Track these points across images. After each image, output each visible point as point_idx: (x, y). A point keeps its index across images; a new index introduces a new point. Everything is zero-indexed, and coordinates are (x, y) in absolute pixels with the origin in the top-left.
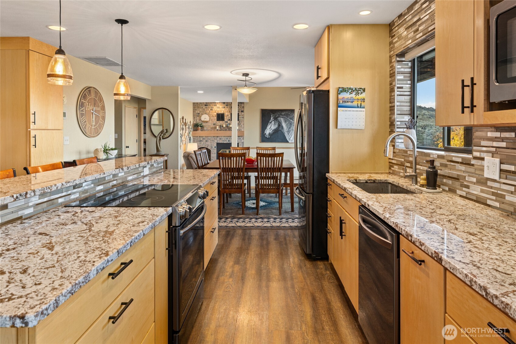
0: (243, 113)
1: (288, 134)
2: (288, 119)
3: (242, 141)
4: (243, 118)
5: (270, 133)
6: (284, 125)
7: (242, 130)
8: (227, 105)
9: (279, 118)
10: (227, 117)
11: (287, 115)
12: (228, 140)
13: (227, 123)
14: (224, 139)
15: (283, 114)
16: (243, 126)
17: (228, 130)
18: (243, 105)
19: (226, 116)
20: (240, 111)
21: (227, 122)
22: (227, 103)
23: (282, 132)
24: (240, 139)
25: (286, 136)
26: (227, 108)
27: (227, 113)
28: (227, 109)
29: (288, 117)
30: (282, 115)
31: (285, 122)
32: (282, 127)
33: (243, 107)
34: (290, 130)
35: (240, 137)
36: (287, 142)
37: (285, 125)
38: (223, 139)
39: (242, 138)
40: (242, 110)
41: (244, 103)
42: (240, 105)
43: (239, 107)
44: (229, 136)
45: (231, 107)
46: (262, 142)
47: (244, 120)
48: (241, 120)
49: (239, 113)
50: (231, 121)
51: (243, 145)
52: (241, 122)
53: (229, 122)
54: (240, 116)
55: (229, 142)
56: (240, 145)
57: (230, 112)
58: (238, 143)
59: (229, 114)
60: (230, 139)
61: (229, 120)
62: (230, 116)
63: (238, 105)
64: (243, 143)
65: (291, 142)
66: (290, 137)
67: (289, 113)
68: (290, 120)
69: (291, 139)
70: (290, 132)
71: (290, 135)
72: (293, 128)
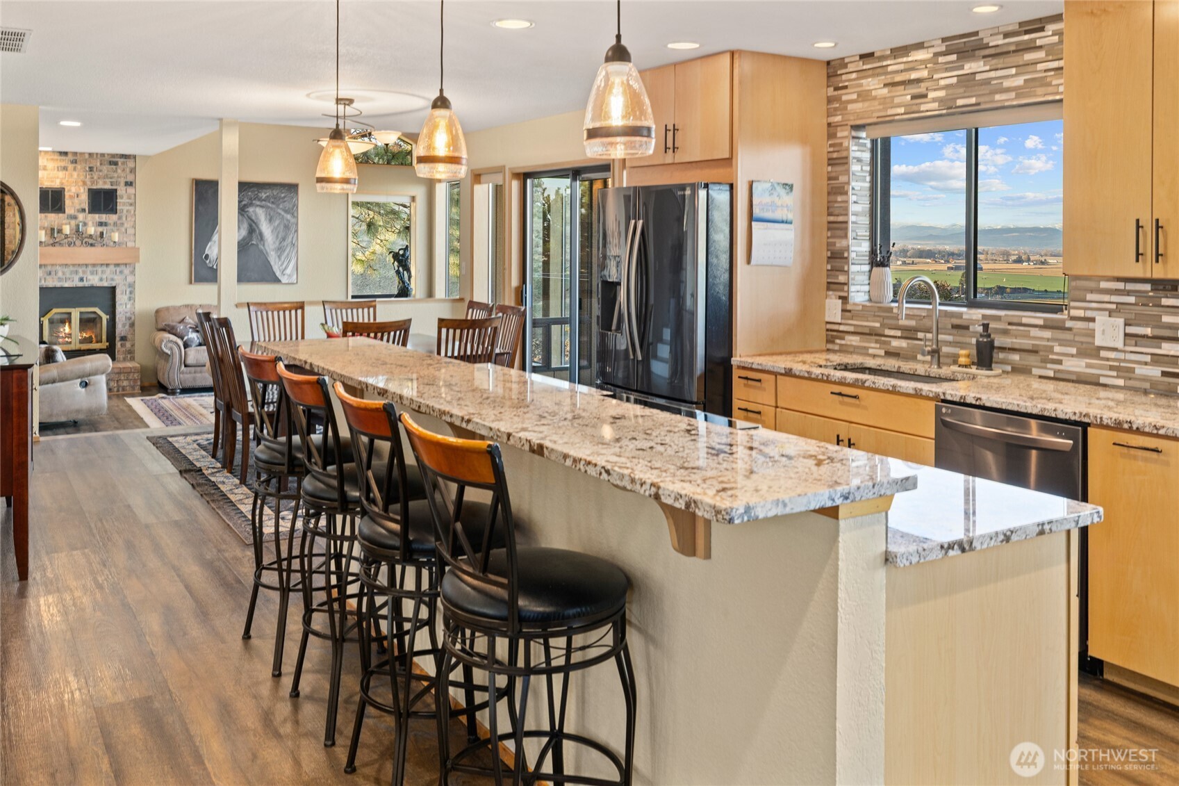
0: (131, 190)
1: (279, 257)
2: (280, 211)
3: (130, 279)
4: (131, 205)
6: (266, 229)
7: (130, 244)
8: (74, 162)
9: (251, 210)
10: (76, 200)
11: (276, 200)
12: (77, 278)
13: (73, 222)
14: (63, 274)
15: (263, 195)
16: (131, 231)
17: (78, 243)
18: (131, 164)
19: (71, 197)
20: (122, 184)
21: (75, 218)
22: (75, 154)
23: (261, 251)
24: (121, 272)
25: (272, 263)
26: (75, 169)
27: (73, 189)
28: (75, 174)
29: (278, 206)
30: (261, 200)
31: (271, 220)
32: (261, 234)
33: (133, 171)
34: (285, 244)
35: (123, 267)
36: (277, 281)
37: (270, 230)
39: (127, 271)
40: (130, 178)
41: (135, 157)
42: (120, 164)
43: (119, 171)
44: (83, 265)
45: (90, 168)
46: (196, 281)
47: (137, 213)
48: (125, 212)
49: (118, 188)
50: (90, 215)
51: (131, 293)
52: (124, 219)
53: (81, 216)
54: (122, 198)
55: (80, 284)
56: (122, 294)
57: (84, 183)
58: (114, 285)
59: (82, 190)
60: (84, 272)
61: (84, 210)
62: (84, 197)
63: (116, 164)
64: (132, 285)
65: (287, 282)
66: (284, 266)
67: (283, 195)
68: (285, 215)
69: (288, 271)
70: (284, 251)
71: (284, 261)
72: (292, 239)
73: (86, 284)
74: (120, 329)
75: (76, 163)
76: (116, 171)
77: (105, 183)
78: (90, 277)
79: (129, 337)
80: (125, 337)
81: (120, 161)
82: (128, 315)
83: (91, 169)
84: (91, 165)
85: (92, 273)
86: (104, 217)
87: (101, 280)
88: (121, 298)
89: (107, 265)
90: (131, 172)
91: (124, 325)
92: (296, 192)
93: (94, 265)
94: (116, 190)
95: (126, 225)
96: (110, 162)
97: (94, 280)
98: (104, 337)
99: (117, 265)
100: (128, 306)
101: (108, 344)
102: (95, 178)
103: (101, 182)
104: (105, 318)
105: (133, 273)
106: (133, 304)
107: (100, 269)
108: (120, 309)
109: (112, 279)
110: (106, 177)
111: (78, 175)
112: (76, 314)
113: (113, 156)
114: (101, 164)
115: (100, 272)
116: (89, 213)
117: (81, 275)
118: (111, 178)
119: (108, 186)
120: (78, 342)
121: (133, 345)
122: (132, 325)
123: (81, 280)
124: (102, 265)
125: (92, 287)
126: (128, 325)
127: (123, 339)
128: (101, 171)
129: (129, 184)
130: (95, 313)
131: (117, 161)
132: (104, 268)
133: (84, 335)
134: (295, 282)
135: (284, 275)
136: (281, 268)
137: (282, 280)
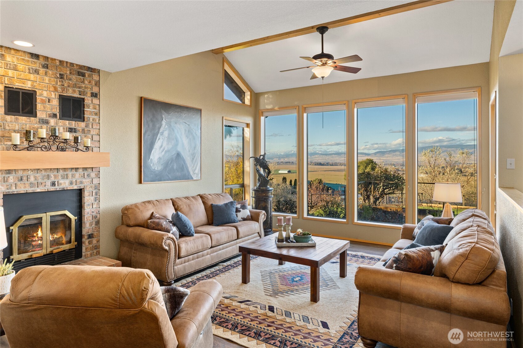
0: (96, 101)
1: (192, 161)
2: (192, 128)
3: (96, 181)
4: (96, 114)
5: (160, 158)
6: (185, 140)
7: (96, 150)
8: (46, 66)
9: (177, 125)
10: (47, 105)
11: (190, 120)
12: (49, 183)
13: (46, 127)
14: (36, 178)
15: (184, 116)
16: (96, 138)
17: (54, 147)
18: (95, 77)
19: (43, 102)
20: (89, 95)
21: (47, 122)
22: (46, 58)
24: (88, 175)
25: (189, 165)
26: (46, 74)
27: (45, 94)
28: (47, 79)
29: (191, 124)
30: (182, 118)
31: (187, 134)
32: (183, 144)
33: (98, 84)
35: (90, 171)
37: (187, 142)
38: (32, 179)
39: (93, 175)
40: (95, 90)
41: (99, 71)
42: (87, 76)
43: (86, 82)
44: (54, 169)
45: (60, 74)
46: (144, 181)
47: (101, 122)
48: (91, 120)
49: (86, 98)
50: (61, 121)
51: (96, 194)
52: (91, 126)
53: (52, 122)
54: (89, 107)
55: (52, 189)
56: (89, 195)
57: (56, 89)
58: (82, 187)
59: (53, 96)
60: (55, 177)
61: (55, 116)
62: (55, 102)
63: (83, 75)
64: (97, 187)
67: (194, 116)
69: (196, 171)
70: (194, 157)
71: (194, 164)
72: (198, 148)
73: (57, 188)
74: (87, 228)
75: (47, 68)
76: (83, 82)
77: (74, 91)
78: (61, 181)
79: (95, 233)
80: (92, 234)
81: (87, 73)
82: (94, 214)
83: (62, 76)
84: (62, 73)
85: (63, 178)
86: (73, 124)
87: (71, 183)
88: (88, 199)
89: (77, 169)
90: (96, 85)
91: (91, 224)
92: (201, 115)
93: (65, 169)
94: (84, 99)
95: (92, 133)
96: (79, 72)
97: (65, 184)
98: (73, 238)
99: (85, 169)
100: (94, 206)
101: (76, 243)
102: (66, 85)
103: (70, 90)
104: (73, 218)
105: (98, 176)
106: (98, 204)
107: (70, 173)
108: (88, 211)
109: (81, 182)
110: (75, 86)
111: (49, 80)
112: (46, 217)
113: (81, 67)
114: (70, 73)
115: (70, 176)
116: (60, 119)
117: (53, 179)
118: (79, 88)
119: (76, 95)
120: (49, 245)
121: (98, 241)
122: (98, 223)
123: (53, 184)
124: (72, 169)
125: (63, 190)
126: (94, 223)
127: (90, 236)
128: (70, 80)
129: (95, 95)
130: (65, 215)
131: (85, 73)
132: (74, 172)
133: (55, 236)
134: (200, 178)
135: (194, 174)
136: (193, 169)
137: (193, 178)
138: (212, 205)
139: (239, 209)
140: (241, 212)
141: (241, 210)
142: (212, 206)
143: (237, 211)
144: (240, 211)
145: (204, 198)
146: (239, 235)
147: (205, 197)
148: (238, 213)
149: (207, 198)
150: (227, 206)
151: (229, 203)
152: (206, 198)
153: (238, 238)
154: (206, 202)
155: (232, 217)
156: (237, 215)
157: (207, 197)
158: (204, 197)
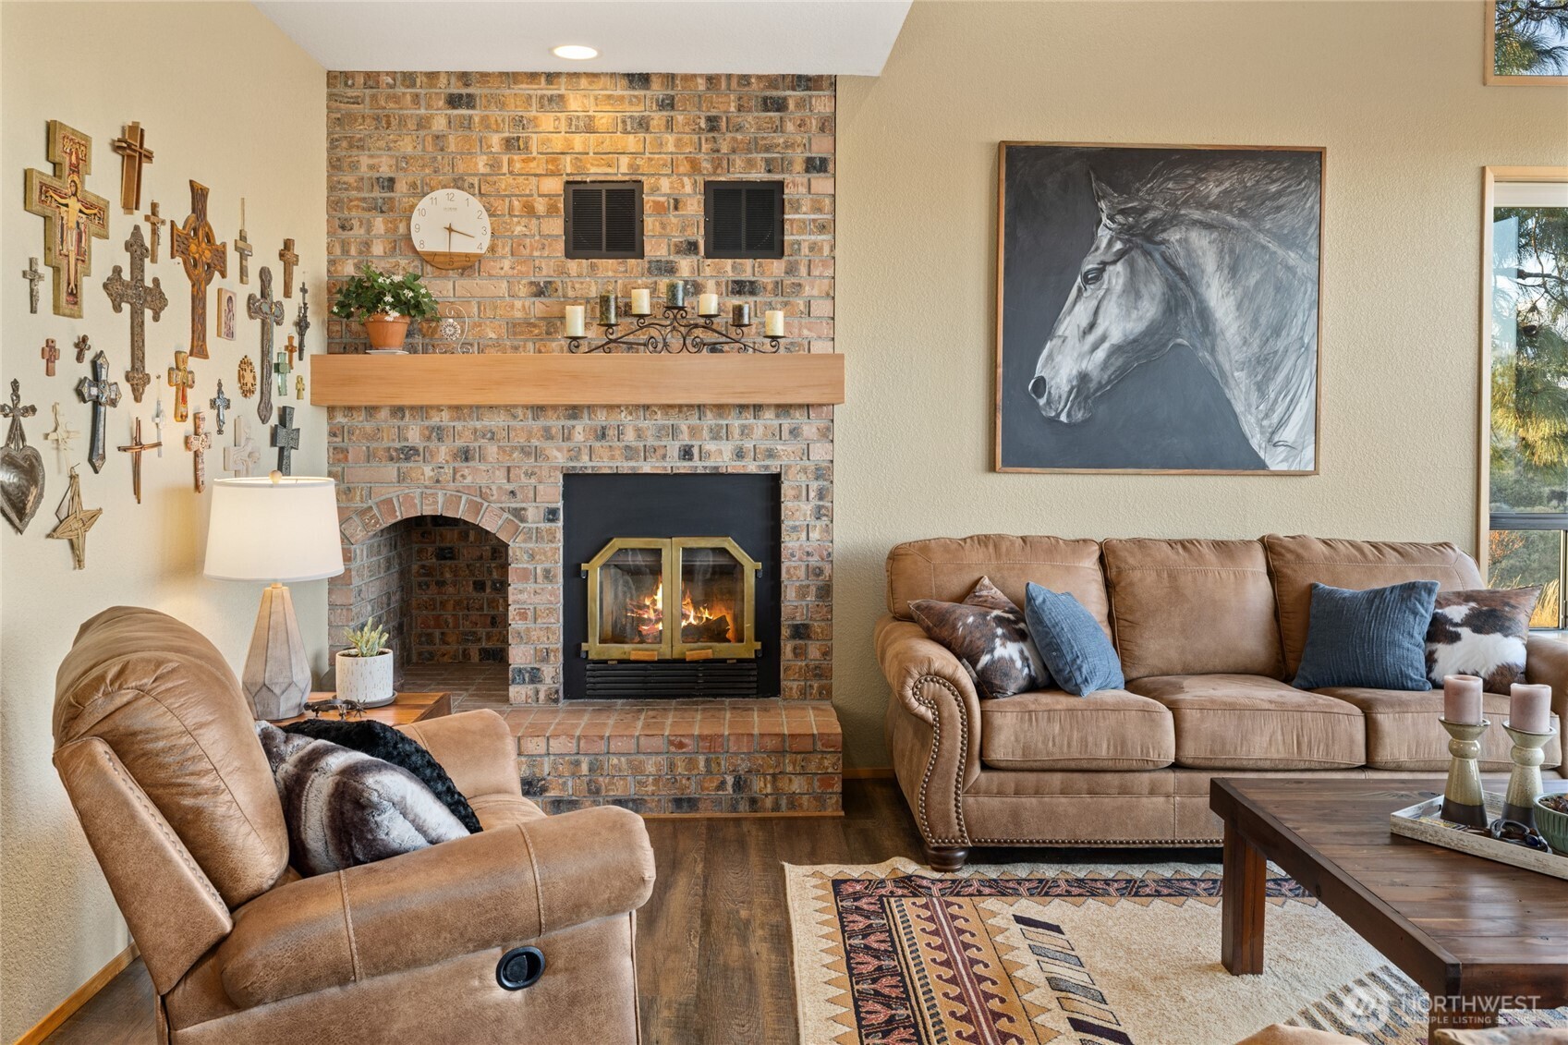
0: (821, 184)
1: (1261, 388)
2: (1262, 239)
3: (819, 453)
4: (822, 228)
5: (1083, 378)
6: (1219, 297)
7: (820, 347)
8: (668, 104)
9: (1174, 236)
10: (673, 218)
11: (1252, 205)
12: (674, 448)
13: (663, 282)
14: (640, 434)
15: (1212, 189)
16: (821, 308)
17: (675, 342)
18: (821, 104)
19: (660, 209)
20: (799, 166)
21: (668, 269)
22: (669, 79)
23: (1204, 371)
24: (794, 432)
25: (1239, 407)
26: (670, 125)
27: (665, 185)
28: (670, 139)
29: (1257, 223)
30: (1203, 205)
31: (1233, 270)
32: (1204, 314)
33: (828, 125)
34: (1280, 344)
35: (799, 417)
36: (1255, 465)
37: (1230, 302)
38: (630, 436)
39: (810, 429)
40: (820, 148)
41: (831, 81)
42: (791, 105)
43: (790, 127)
44: (691, 406)
45: (709, 119)
46: (1006, 463)
47: (838, 252)
48: (805, 250)
49: (787, 178)
50: (709, 261)
51: (821, 496)
52: (803, 271)
53: (685, 265)
54: (797, 210)
55: (684, 467)
56: (797, 497)
57: (695, 167)
58: (775, 471)
59: (688, 189)
60: (693, 431)
61: (692, 247)
62: (695, 207)
63: (780, 105)
64: (824, 473)
65: (1284, 467)
66: (1275, 418)
67: (1273, 188)
68: (1281, 252)
69: (1288, 434)
70: (1276, 369)
71: (1276, 401)
72: (1303, 329)
73: (697, 465)
74: (793, 602)
75: (672, 106)
76: (779, 129)
77: (750, 164)
78: (710, 446)
79: (817, 626)
80: (806, 626)
81: (793, 96)
82: (814, 561)
83: (713, 124)
84: (714, 113)
85: (715, 436)
86: (748, 268)
87: (740, 454)
88: (795, 510)
89: (758, 408)
90: (822, 129)
91: (802, 593)
92: (1318, 177)
93: (720, 409)
94: (780, 185)
95: (807, 290)
96: (765, 99)
97: (720, 456)
98: (749, 625)
99: (783, 409)
100: (815, 535)
101: (758, 645)
102: (725, 149)
103: (739, 162)
104: (750, 567)
105: (827, 434)
106: (828, 530)
107: (735, 423)
108: (791, 543)
109: (771, 454)
110: (754, 146)
111: (678, 143)
112: (672, 553)
113: (773, 81)
114: (740, 109)
115: (736, 432)
116: (708, 256)
117: (685, 439)
118: (767, 150)
119: (758, 175)
120: (678, 635)
121: (827, 654)
122: (825, 592)
123: (687, 453)
124: (743, 407)
125: (716, 477)
126: (813, 590)
127: (801, 632)
128: (739, 129)
129: (817, 166)
130: (723, 551)
131: (785, 99)
132: (748, 419)
133: (706, 615)
134: (1311, 468)
135: (1275, 445)
136: (1265, 423)
137: (1268, 462)
138: (1313, 587)
139: (1457, 625)
140: (1458, 645)
141: (1465, 632)
142: (1311, 596)
143: (1440, 631)
144: (1455, 638)
145: (1280, 554)
146: (1376, 748)
147: (1290, 551)
148: (1442, 650)
149: (1299, 557)
150: (1377, 602)
151: (1393, 588)
152: (1289, 556)
153: (1369, 765)
154: (1289, 572)
155: (1389, 659)
156: (1436, 656)
157: (1300, 551)
158: (1284, 547)
